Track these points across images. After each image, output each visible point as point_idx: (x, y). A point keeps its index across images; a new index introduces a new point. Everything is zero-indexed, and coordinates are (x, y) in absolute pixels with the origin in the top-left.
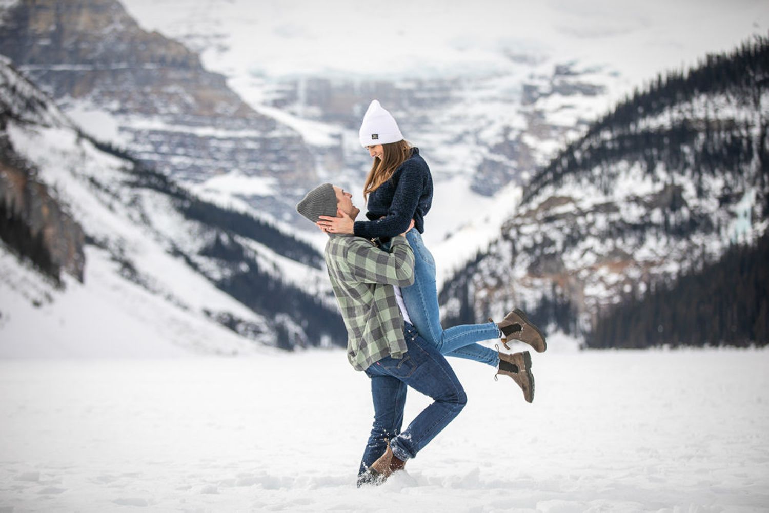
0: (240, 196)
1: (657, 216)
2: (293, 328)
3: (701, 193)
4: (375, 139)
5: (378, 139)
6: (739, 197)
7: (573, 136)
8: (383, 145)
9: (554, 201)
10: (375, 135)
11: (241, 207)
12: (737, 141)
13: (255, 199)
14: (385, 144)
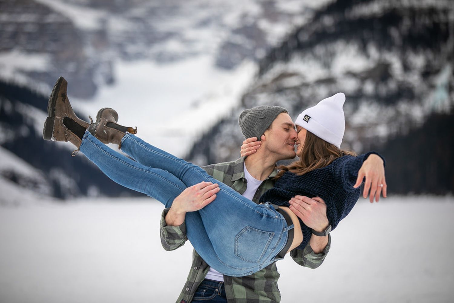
0: (21, 71)
1: (369, 88)
2: (65, 181)
3: (407, 68)
4: (305, 121)
5: (307, 122)
6: (437, 72)
7: (300, 21)
8: (308, 131)
9: (284, 75)
10: (308, 116)
11: (21, 80)
12: (436, 25)
13: (33, 74)
14: (311, 133)
